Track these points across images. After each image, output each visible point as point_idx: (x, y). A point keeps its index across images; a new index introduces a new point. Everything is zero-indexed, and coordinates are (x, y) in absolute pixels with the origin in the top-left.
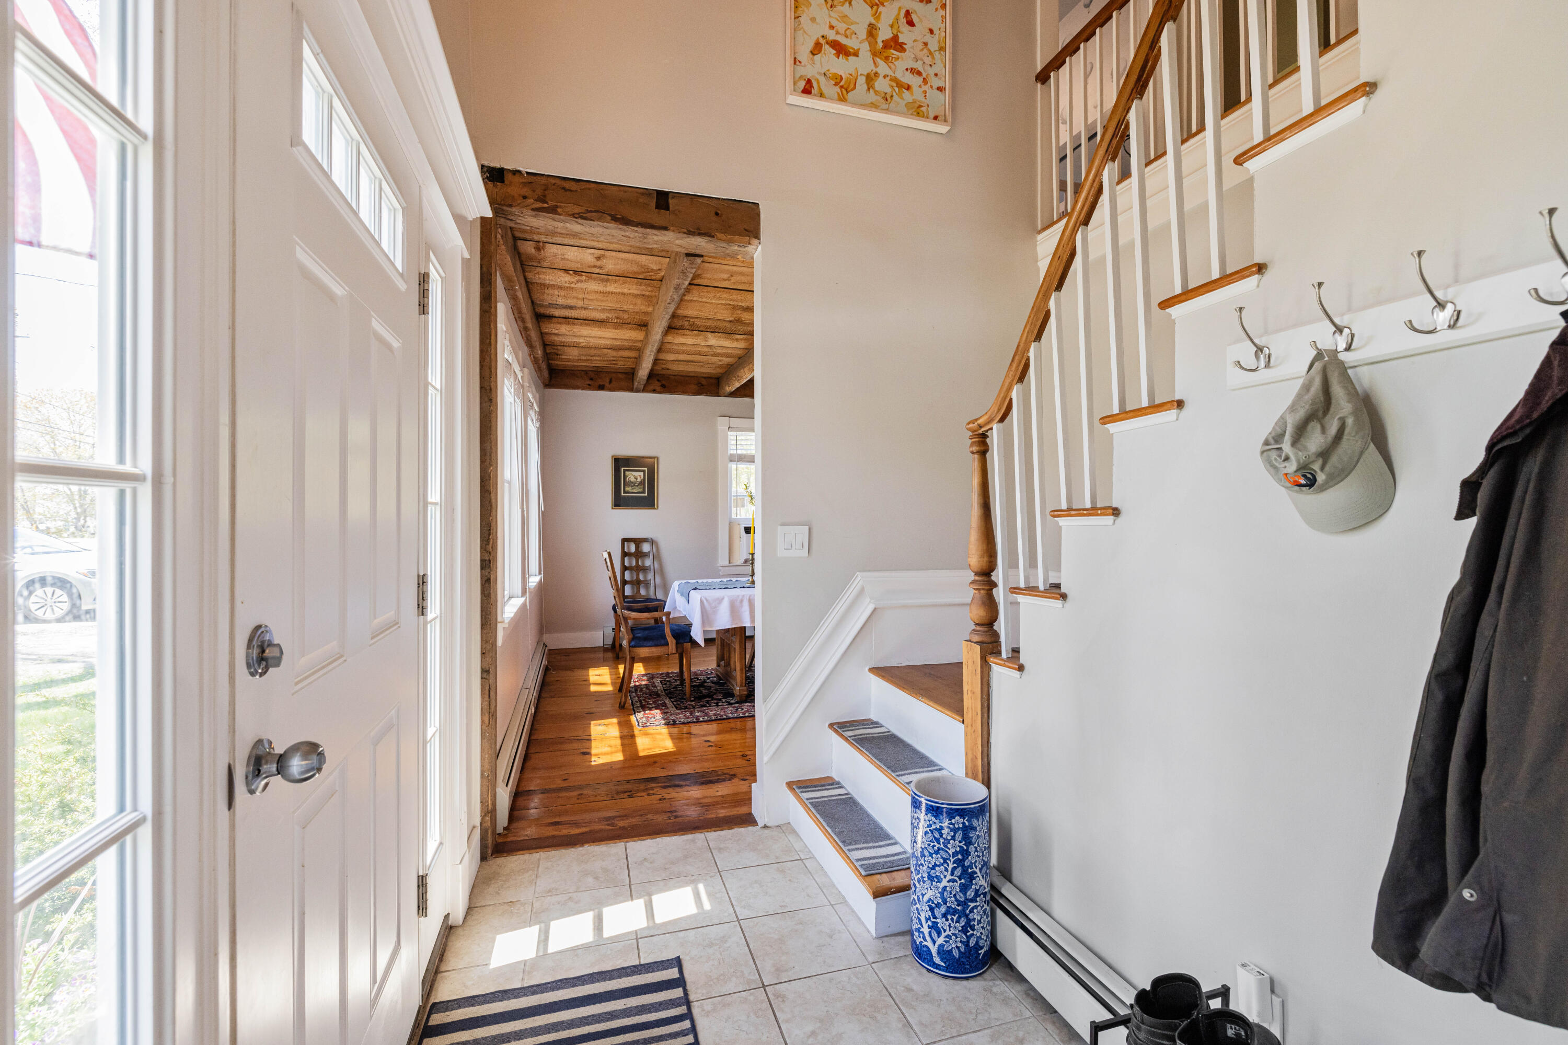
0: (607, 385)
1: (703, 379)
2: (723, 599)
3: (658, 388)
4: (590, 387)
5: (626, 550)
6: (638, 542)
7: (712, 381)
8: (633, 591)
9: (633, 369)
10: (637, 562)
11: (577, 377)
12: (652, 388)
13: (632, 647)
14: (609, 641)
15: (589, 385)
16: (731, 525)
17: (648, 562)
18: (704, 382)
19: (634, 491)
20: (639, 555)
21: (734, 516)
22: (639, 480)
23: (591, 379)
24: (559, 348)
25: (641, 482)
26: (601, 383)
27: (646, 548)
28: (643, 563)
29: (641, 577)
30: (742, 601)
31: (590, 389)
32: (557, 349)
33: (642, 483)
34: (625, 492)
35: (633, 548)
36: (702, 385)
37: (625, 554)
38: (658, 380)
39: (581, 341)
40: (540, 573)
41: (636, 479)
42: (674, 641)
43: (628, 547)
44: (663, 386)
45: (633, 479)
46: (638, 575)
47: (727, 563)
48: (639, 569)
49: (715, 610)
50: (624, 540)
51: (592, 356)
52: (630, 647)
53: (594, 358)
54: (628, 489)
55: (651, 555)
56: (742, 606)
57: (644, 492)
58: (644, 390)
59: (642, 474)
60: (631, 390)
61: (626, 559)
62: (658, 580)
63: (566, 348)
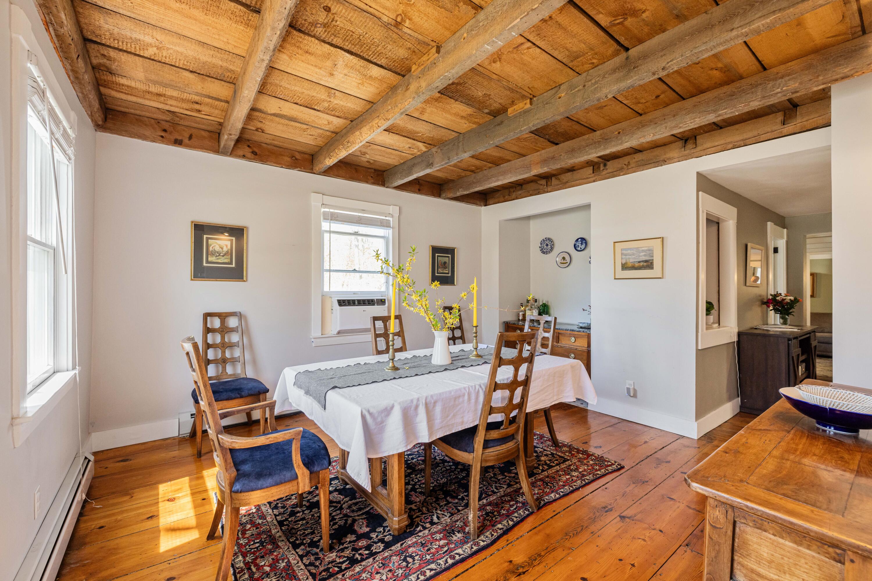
0: (186, 141)
1: (297, 153)
2: (392, 407)
3: (249, 155)
4: (163, 139)
5: (209, 325)
6: (223, 316)
7: (306, 156)
8: (218, 371)
9: (221, 124)
10: (223, 338)
11: (146, 125)
12: (241, 153)
13: (237, 492)
14: (187, 430)
15: (162, 137)
16: (324, 296)
17: (235, 338)
18: (298, 156)
19: (219, 261)
20: (224, 330)
21: (326, 289)
22: (225, 249)
23: (165, 131)
24: (112, 53)
25: (227, 252)
26: (179, 138)
27: (233, 322)
28: (229, 339)
29: (228, 355)
30: (417, 407)
31: (163, 142)
32: (109, 59)
33: (229, 253)
34: (207, 262)
35: (216, 323)
36: (296, 159)
37: (208, 330)
38: (249, 146)
39: (148, 39)
40: (74, 368)
41: (222, 249)
42: (307, 472)
43: (212, 323)
44: (254, 153)
45: (217, 248)
46: (224, 352)
47: (319, 334)
48: (224, 346)
49: (381, 425)
50: (207, 315)
51: (166, 85)
52: (231, 491)
53: (170, 92)
54: (211, 259)
55: (240, 329)
56: (417, 415)
57: (231, 263)
58: (232, 153)
59: (229, 243)
60: (217, 151)
61: (209, 336)
62: (247, 356)
63: (124, 57)
